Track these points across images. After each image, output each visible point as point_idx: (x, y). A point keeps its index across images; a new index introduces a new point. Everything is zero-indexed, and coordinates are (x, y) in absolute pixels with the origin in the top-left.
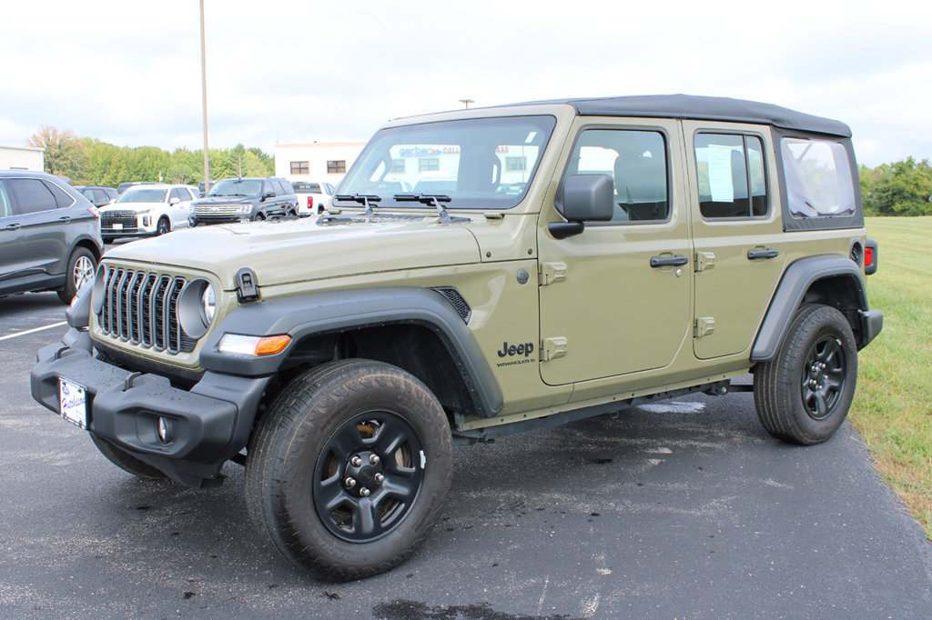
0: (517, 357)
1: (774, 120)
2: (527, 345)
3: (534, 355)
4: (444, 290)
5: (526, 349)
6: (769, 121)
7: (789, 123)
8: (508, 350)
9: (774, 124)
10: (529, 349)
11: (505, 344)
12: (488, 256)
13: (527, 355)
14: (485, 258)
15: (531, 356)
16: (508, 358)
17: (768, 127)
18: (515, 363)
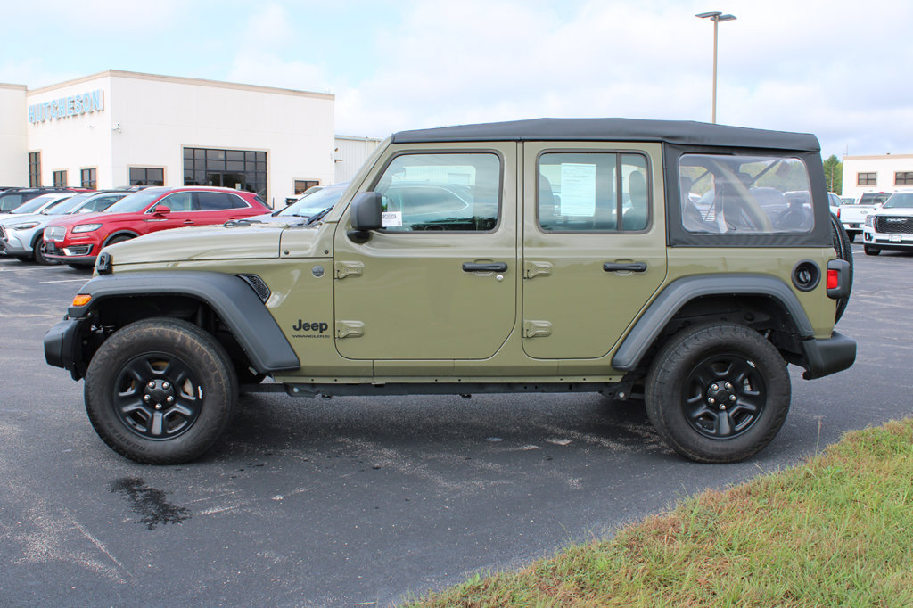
0: (311, 332)
1: (668, 137)
2: (321, 324)
3: (329, 332)
4: (248, 277)
5: (322, 327)
6: (660, 139)
7: (695, 139)
8: (302, 326)
9: (667, 140)
10: (324, 327)
11: (300, 321)
12: (287, 253)
13: (321, 332)
14: (283, 254)
15: (325, 333)
16: (302, 332)
17: (659, 144)
18: (310, 336)
